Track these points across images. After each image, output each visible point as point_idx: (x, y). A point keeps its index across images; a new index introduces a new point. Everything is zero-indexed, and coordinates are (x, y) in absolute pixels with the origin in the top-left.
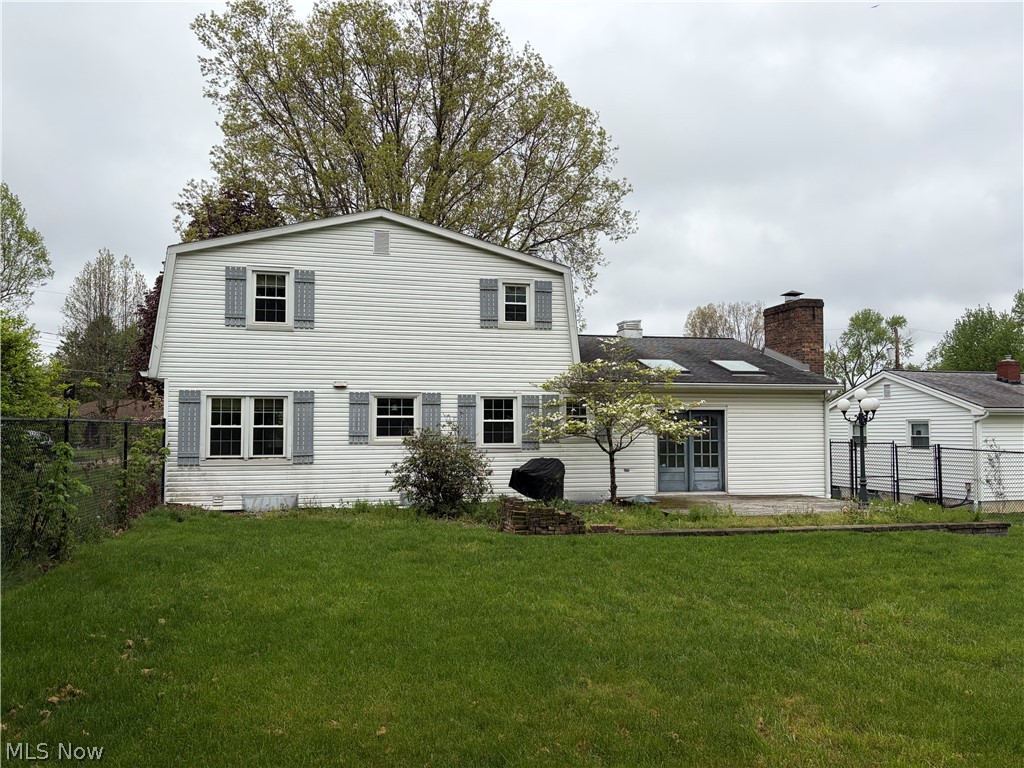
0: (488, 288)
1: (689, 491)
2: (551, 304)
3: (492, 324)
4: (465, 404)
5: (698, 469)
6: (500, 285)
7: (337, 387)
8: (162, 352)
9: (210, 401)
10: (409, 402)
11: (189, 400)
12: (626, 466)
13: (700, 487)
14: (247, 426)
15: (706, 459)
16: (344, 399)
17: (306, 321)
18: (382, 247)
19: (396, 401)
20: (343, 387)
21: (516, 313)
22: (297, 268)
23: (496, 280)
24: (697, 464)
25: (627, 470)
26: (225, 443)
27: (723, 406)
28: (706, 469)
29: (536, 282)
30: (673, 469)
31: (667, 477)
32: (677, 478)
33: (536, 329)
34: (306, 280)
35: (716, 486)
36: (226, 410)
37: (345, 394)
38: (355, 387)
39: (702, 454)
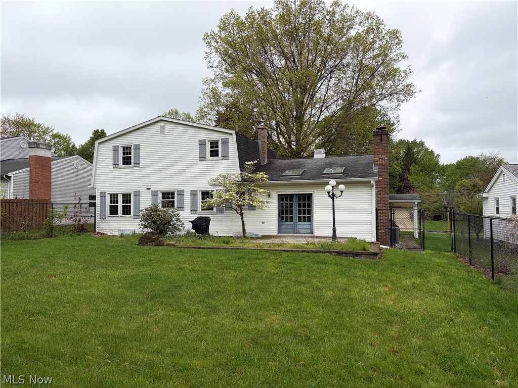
0: (202, 144)
1: (294, 233)
2: (228, 148)
3: (203, 159)
4: (194, 194)
5: (300, 223)
6: (207, 142)
7: (147, 189)
8: (95, 178)
9: (109, 195)
10: (173, 194)
11: (103, 195)
12: (263, 221)
13: (301, 232)
14: (120, 204)
15: (304, 218)
16: (149, 193)
17: (137, 164)
18: (162, 132)
19: (168, 194)
20: (150, 189)
21: (214, 153)
22: (134, 143)
23: (205, 140)
24: (300, 220)
25: (263, 223)
26: (114, 211)
27: (311, 191)
28: (304, 223)
29: (222, 139)
30: (287, 223)
31: (284, 227)
32: (289, 227)
33: (222, 160)
34: (137, 148)
35: (310, 232)
36: (114, 198)
37: (150, 191)
38: (153, 189)
39: (302, 215)
